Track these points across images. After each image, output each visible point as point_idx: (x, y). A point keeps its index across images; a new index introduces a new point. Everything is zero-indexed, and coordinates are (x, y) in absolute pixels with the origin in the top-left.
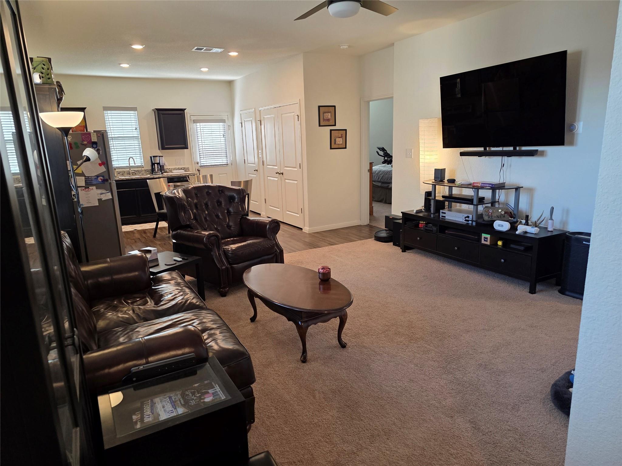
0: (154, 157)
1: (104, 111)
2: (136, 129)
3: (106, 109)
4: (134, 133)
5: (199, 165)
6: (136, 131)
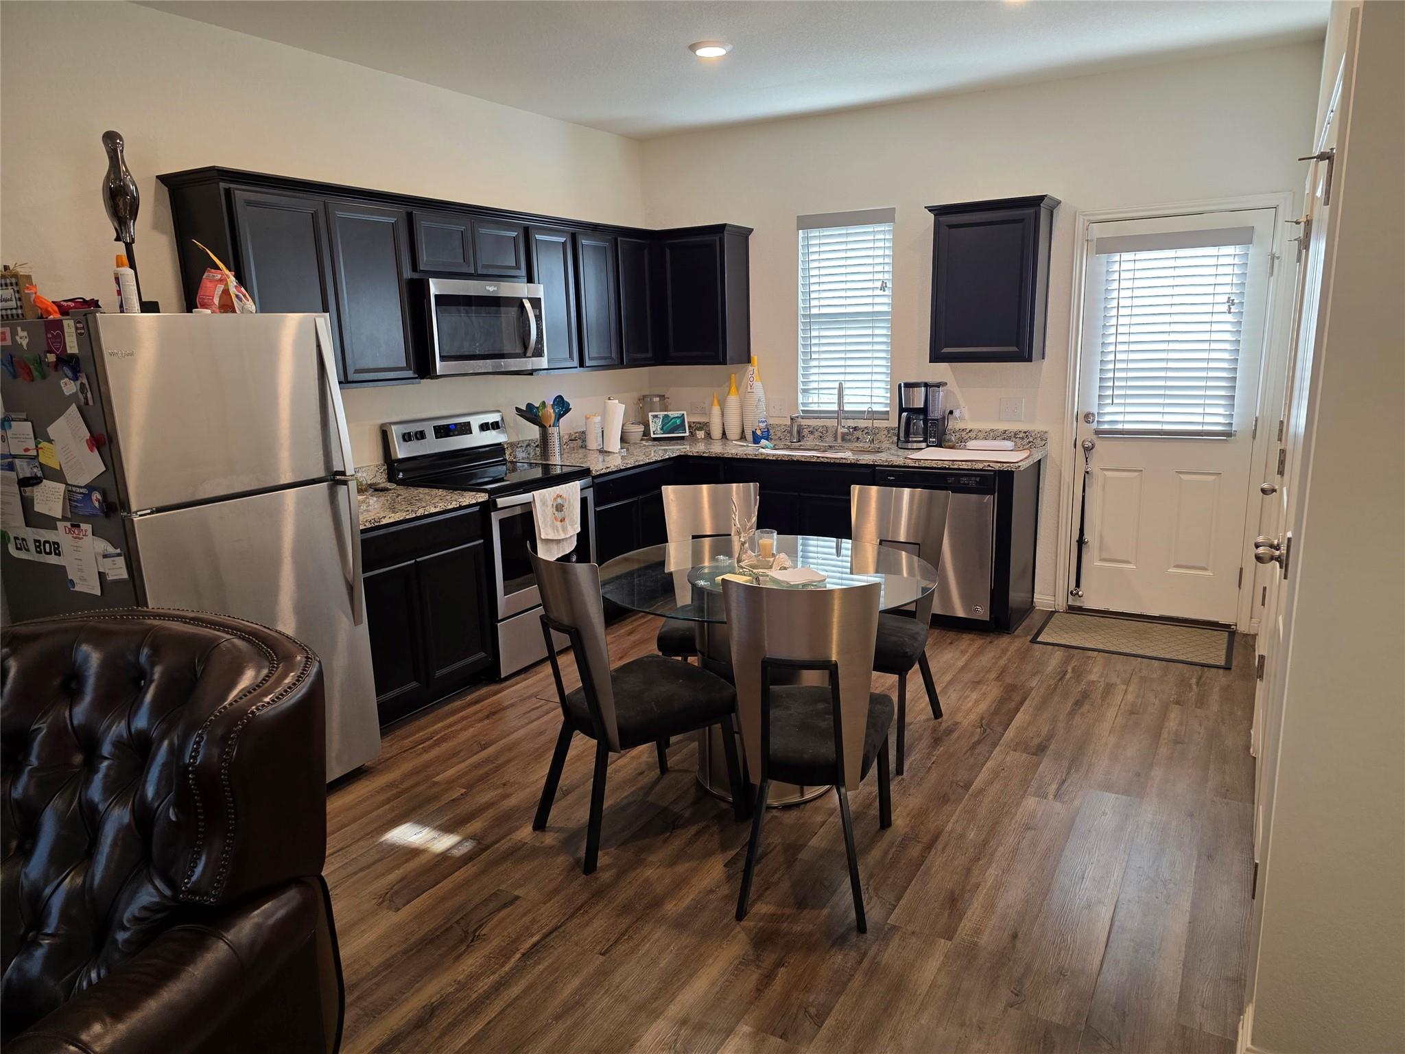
0: (908, 385)
1: (798, 229)
2: (883, 288)
3: (808, 222)
4: (877, 300)
5: (1095, 425)
6: (881, 293)
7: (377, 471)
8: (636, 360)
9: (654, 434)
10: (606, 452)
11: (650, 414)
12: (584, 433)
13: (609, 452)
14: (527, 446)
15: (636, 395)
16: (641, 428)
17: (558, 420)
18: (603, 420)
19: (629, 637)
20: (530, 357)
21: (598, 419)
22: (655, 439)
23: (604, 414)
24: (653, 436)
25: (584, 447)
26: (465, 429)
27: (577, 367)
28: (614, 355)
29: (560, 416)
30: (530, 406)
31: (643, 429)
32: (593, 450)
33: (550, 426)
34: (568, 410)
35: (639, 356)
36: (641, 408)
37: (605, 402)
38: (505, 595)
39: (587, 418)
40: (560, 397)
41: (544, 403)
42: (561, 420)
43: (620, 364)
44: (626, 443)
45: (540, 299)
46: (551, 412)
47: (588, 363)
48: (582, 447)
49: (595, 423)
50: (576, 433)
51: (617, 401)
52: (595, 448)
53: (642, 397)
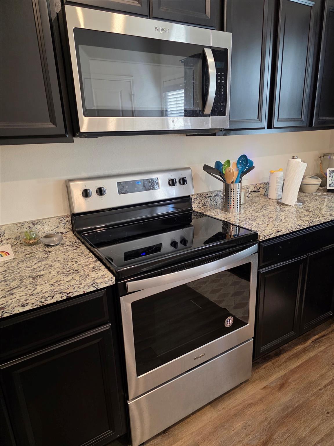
7: (60, 223)
8: (325, 122)
9: (330, 186)
10: (283, 204)
11: (329, 170)
12: (268, 183)
13: (286, 205)
14: (215, 196)
15: (317, 153)
16: (319, 181)
17: (241, 178)
18: (286, 174)
19: (279, 394)
20: (209, 116)
21: (281, 174)
22: (329, 191)
23: (286, 170)
24: (328, 188)
25: (266, 195)
26: (150, 185)
27: (264, 128)
28: (304, 118)
29: (243, 173)
30: (218, 164)
31: (320, 182)
32: (273, 199)
33: (232, 182)
34: (251, 168)
35: (328, 119)
36: (321, 163)
37: (289, 161)
38: (138, 375)
39: (272, 173)
40: (244, 157)
41: (228, 162)
42: (243, 178)
43: (310, 126)
44: (304, 193)
45: (226, 51)
46: (233, 170)
47: (276, 124)
48: (265, 195)
49: (277, 178)
50: (261, 184)
51: (299, 160)
52: (275, 198)
53: (323, 155)
